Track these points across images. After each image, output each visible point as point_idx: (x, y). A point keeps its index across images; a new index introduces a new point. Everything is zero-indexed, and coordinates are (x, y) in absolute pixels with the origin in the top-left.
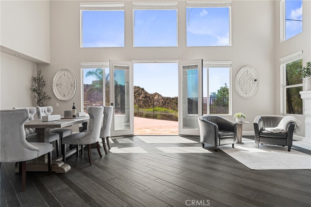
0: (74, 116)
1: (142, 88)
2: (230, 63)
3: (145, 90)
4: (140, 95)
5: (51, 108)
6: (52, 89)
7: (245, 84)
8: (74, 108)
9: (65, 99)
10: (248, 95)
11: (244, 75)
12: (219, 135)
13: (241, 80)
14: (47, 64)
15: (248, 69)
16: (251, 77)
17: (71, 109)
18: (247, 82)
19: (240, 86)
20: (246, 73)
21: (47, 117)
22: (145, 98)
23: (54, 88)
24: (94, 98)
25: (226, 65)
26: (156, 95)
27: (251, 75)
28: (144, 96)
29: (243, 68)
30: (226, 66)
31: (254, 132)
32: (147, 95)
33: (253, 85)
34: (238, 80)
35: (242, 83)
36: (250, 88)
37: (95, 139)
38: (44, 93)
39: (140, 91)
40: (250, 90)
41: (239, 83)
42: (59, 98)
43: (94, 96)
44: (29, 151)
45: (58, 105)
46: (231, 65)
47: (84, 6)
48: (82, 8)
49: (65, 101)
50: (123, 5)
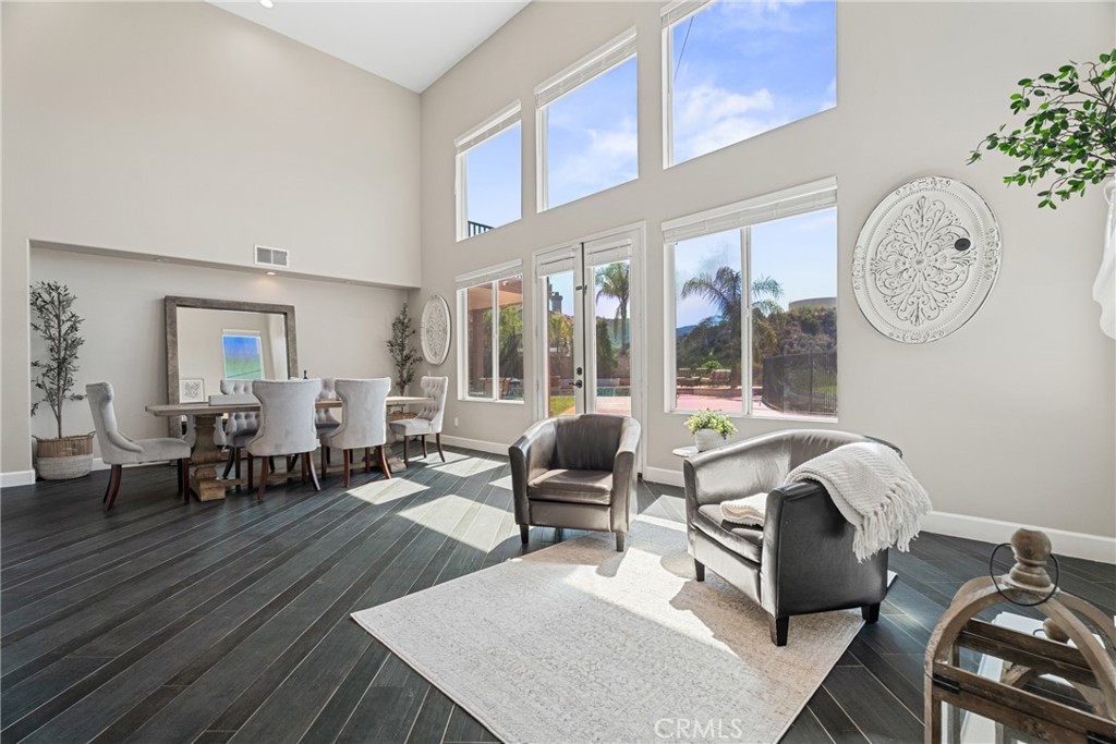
2: (830, 186)
6: (421, 342)
7: (911, 271)
9: (437, 360)
10: (925, 325)
11: (901, 228)
13: (884, 256)
15: (923, 193)
16: (944, 231)
18: (919, 262)
19: (879, 283)
20: (915, 217)
23: (422, 338)
25: (813, 198)
27: (944, 221)
29: (893, 197)
30: (810, 204)
33: (960, 268)
34: (871, 254)
35: (892, 271)
36: (940, 288)
40: (940, 297)
41: (874, 273)
42: (429, 360)
44: (120, 450)
46: (835, 193)
47: (460, 143)
48: (458, 149)
49: (437, 366)
50: (518, 108)
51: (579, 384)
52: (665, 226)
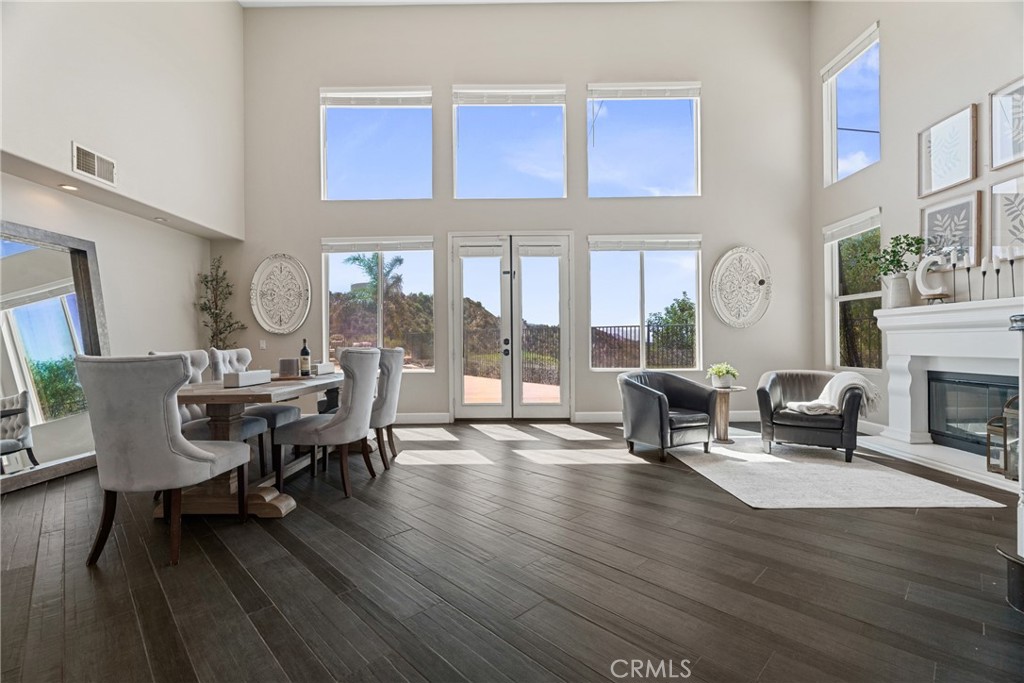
0: (305, 374)
1: (476, 301)
3: (484, 308)
5: (247, 352)
6: (250, 306)
7: (736, 292)
8: (305, 352)
9: (284, 329)
10: (742, 319)
11: (732, 269)
12: (671, 421)
13: (725, 281)
14: (237, 242)
15: (742, 254)
16: (750, 274)
17: (297, 356)
18: (740, 285)
19: (723, 296)
20: (738, 265)
21: (236, 376)
23: (253, 302)
24: (355, 328)
25: (688, 243)
27: (750, 270)
28: (482, 323)
29: (730, 253)
30: (687, 246)
31: (759, 412)
33: (756, 293)
34: (719, 280)
35: (728, 290)
36: (748, 301)
37: (358, 430)
38: (230, 316)
39: (472, 309)
40: (748, 306)
41: (720, 290)
42: (267, 328)
43: (356, 321)
44: (191, 462)
45: (263, 344)
46: (700, 243)
47: (330, 95)
48: (325, 100)
49: (282, 335)
50: (428, 94)
51: (506, 352)
52: (592, 239)
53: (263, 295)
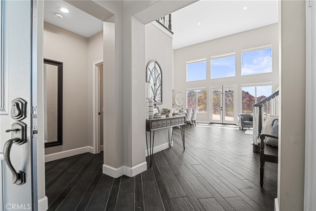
0: (182, 112)
1: (246, 91)
3: (249, 94)
4: (244, 99)
5: (175, 109)
6: (175, 101)
9: (180, 105)
12: (244, 123)
21: (174, 112)
22: (249, 101)
25: (268, 84)
26: (262, 98)
28: (248, 100)
32: (252, 98)
37: (189, 119)
39: (244, 95)
42: (177, 105)
45: (177, 108)
47: (188, 62)
48: (187, 63)
49: (180, 106)
50: (206, 59)
51: (221, 110)
52: (241, 85)
53: (177, 99)
